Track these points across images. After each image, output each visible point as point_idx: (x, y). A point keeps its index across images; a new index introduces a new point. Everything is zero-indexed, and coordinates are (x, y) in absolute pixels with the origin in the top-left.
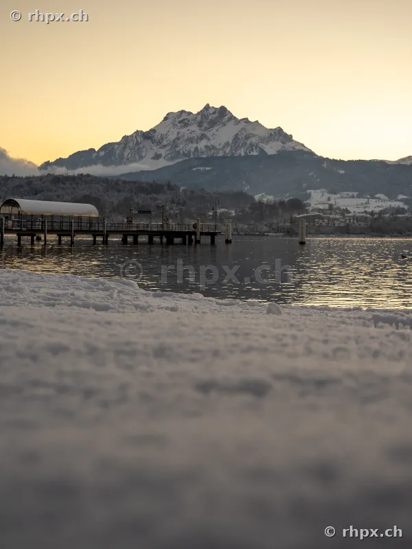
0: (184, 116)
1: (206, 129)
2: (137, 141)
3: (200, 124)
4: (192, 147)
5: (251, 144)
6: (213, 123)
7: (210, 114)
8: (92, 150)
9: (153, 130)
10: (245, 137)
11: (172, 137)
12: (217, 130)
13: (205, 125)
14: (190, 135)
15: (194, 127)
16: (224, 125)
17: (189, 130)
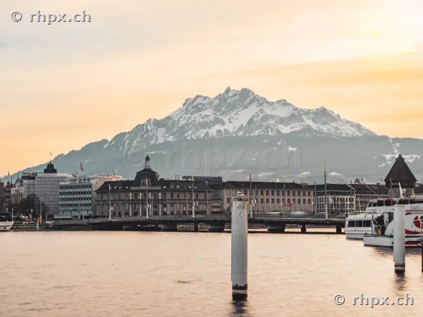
0: (200, 100)
1: (224, 113)
2: (147, 129)
3: (217, 108)
4: (202, 133)
5: (266, 126)
6: (232, 107)
7: (230, 97)
8: (105, 141)
9: (169, 118)
10: (262, 118)
11: (182, 123)
12: (237, 114)
13: (223, 109)
14: (201, 120)
15: (209, 112)
16: (246, 107)
17: (201, 115)
